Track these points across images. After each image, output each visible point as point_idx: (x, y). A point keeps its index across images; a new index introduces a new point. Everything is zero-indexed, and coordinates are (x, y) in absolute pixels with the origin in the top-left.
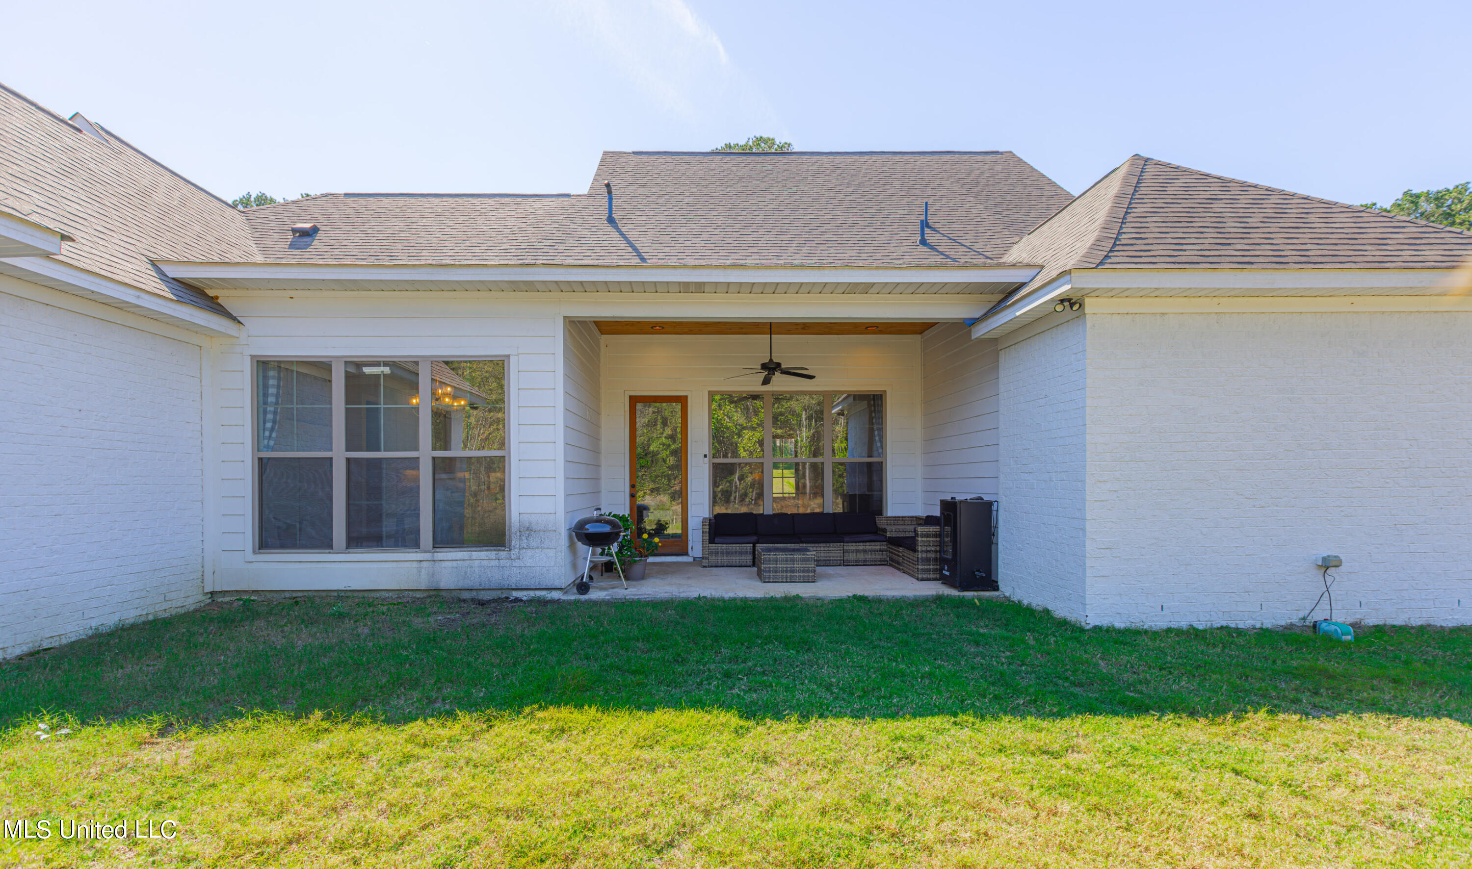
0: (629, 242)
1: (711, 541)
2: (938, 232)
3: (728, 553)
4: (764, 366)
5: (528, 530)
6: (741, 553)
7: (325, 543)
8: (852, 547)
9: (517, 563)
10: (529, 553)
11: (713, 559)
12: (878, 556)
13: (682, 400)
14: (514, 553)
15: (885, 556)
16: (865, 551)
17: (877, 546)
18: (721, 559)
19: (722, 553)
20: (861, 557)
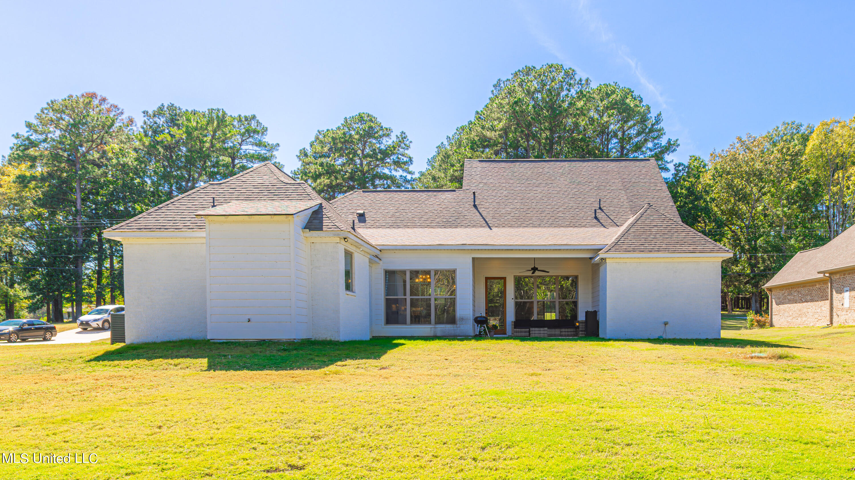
0: (483, 218)
1: (515, 328)
2: (603, 212)
3: (521, 332)
4: (532, 269)
5: (462, 319)
6: (525, 332)
7: (405, 323)
8: (563, 330)
9: (459, 329)
10: (462, 326)
11: (515, 334)
12: (572, 333)
13: (504, 279)
14: (458, 325)
15: (575, 333)
16: (568, 331)
17: (572, 330)
18: (518, 334)
19: (519, 332)
20: (567, 333)
